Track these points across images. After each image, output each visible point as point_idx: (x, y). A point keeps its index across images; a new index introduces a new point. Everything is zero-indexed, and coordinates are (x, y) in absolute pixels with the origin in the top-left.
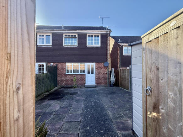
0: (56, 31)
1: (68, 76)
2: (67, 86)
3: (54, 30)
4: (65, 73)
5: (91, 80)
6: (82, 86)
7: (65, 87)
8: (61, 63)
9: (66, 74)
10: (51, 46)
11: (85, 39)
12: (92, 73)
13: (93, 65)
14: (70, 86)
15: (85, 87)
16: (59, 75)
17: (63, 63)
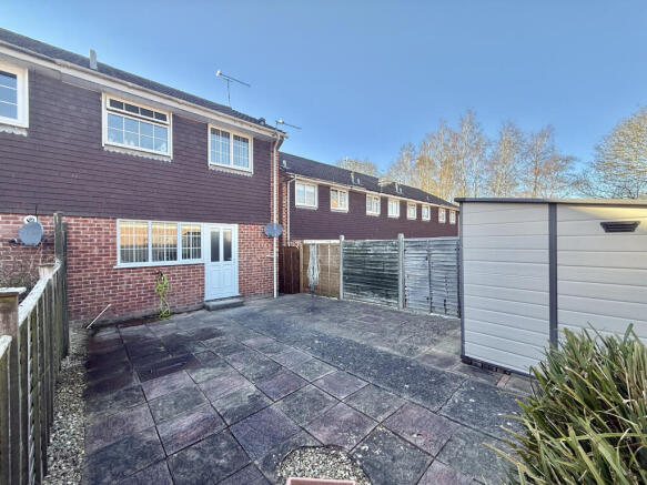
0: (64, 70)
1: (126, 276)
2: (124, 318)
3: (57, 61)
4: (115, 263)
5: (221, 281)
6: (191, 308)
7: (111, 321)
8: (91, 221)
9: (120, 265)
10: (25, 134)
11: (204, 140)
12: (228, 256)
13: (231, 231)
14: (138, 313)
15: (204, 307)
16: (76, 276)
17: (103, 222)
